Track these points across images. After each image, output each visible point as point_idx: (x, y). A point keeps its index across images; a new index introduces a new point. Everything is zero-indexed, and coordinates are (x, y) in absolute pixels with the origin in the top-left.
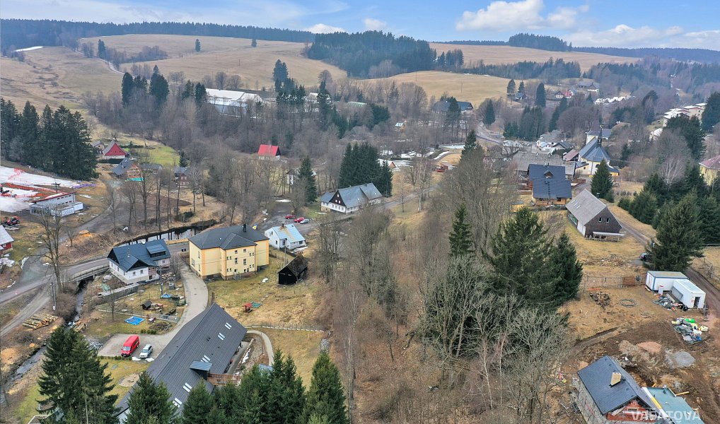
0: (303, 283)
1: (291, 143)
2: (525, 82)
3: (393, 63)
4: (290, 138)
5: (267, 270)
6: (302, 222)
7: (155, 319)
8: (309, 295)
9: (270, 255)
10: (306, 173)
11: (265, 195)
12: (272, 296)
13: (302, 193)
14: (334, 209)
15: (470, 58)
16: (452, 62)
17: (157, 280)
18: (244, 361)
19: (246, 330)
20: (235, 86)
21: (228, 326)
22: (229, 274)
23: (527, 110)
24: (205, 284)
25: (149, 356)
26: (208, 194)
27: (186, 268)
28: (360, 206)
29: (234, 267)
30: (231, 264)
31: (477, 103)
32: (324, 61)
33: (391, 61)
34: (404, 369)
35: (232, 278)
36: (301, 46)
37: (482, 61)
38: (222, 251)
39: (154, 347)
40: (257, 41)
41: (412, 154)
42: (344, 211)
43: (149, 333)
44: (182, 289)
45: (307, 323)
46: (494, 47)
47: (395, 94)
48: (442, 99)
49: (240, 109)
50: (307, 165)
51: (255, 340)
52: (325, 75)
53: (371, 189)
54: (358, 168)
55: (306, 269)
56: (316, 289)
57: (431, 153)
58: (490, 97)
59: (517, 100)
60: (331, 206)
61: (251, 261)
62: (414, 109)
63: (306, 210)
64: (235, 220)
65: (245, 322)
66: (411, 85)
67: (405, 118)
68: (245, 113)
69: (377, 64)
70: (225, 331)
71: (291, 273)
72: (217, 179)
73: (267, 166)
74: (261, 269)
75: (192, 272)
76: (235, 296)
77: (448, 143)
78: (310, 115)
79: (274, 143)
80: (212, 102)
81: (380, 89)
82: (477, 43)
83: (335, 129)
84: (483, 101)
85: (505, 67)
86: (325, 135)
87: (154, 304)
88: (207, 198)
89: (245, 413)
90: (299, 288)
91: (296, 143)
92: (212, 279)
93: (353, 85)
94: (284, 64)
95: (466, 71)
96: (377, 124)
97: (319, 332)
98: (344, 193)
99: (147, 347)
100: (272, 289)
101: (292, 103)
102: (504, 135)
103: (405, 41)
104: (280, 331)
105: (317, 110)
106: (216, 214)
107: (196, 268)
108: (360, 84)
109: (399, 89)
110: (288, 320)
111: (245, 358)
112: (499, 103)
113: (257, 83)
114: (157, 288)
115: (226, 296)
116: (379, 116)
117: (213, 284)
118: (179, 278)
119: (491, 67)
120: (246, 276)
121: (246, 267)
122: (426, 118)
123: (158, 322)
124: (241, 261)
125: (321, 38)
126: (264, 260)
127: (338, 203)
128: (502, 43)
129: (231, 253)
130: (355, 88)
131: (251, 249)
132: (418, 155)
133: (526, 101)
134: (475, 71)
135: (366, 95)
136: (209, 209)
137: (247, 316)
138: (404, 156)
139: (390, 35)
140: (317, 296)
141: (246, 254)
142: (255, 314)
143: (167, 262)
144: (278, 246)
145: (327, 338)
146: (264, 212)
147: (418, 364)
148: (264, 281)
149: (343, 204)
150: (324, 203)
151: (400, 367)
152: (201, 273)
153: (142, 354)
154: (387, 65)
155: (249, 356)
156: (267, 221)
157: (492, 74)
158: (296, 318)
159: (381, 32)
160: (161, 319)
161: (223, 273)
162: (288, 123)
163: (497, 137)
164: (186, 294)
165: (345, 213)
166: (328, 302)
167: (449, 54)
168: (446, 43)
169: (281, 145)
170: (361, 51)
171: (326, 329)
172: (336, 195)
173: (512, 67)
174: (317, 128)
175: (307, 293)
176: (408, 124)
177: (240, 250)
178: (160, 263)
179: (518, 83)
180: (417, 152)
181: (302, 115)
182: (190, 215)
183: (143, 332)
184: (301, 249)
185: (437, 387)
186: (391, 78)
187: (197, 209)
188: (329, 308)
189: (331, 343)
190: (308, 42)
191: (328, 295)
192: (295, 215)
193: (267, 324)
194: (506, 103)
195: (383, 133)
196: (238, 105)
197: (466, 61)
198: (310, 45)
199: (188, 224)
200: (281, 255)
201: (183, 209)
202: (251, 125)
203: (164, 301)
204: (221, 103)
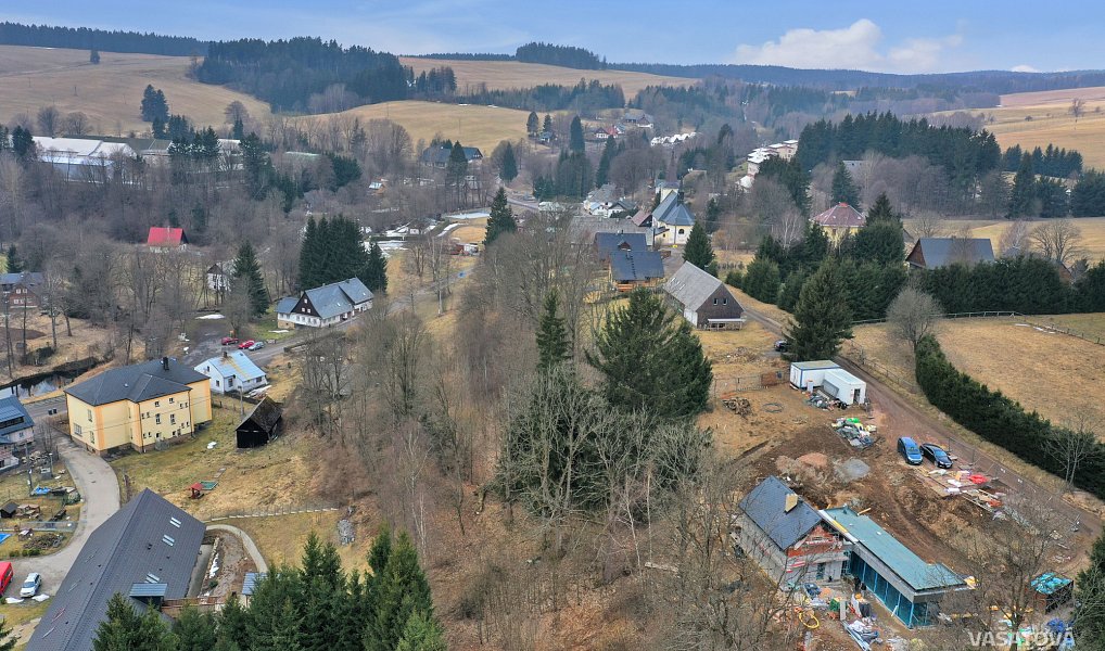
0: (280, 442)
1: (203, 222)
2: (552, 115)
3: (346, 89)
4: (201, 215)
5: (211, 428)
6: (251, 348)
7: (31, 531)
8: (296, 458)
9: (214, 406)
10: (247, 267)
11: (178, 310)
12: (231, 469)
13: (244, 302)
14: (301, 322)
15: (466, 79)
16: (437, 85)
17: (17, 466)
18: (212, 574)
19: (205, 525)
20: (77, 130)
21: (175, 522)
22: (148, 441)
23: (564, 157)
24: (107, 465)
25: (37, 592)
26: (73, 315)
27: (65, 441)
28: (342, 315)
29: (155, 429)
30: (149, 425)
31: (488, 148)
32: (228, 87)
33: (343, 87)
34: (483, 544)
35: (152, 449)
36: (186, 61)
37: (483, 85)
38: (131, 405)
39: (43, 576)
40: (101, 54)
41: (403, 230)
42: (317, 325)
43: (25, 555)
44: (66, 477)
45: (305, 500)
46: (495, 63)
47: (359, 138)
48: (435, 143)
49: (101, 170)
50: (247, 254)
51: (221, 540)
52: (235, 111)
53: (356, 288)
54: (329, 255)
55: (280, 419)
56: (305, 449)
57: (432, 227)
58: (505, 139)
59: (543, 143)
60: (294, 319)
61: (183, 416)
62: (393, 160)
63: (253, 328)
64: (135, 355)
65: (198, 512)
66: (386, 122)
67: (382, 174)
68: (110, 176)
69: (321, 91)
70: (172, 531)
71: (257, 427)
72: (88, 290)
73: (175, 262)
74: (200, 428)
75: (77, 446)
76: (165, 475)
77: (454, 211)
78: (230, 176)
79: (175, 224)
80: (46, 159)
81: (336, 130)
82: (468, 57)
83: (277, 196)
84: (497, 144)
85: (518, 94)
86: (260, 207)
87: (23, 507)
88: (73, 322)
89: (275, 639)
90: (275, 449)
91: (211, 223)
92: (117, 455)
93: (289, 125)
94: (159, 91)
95: (461, 100)
96: (342, 185)
97: (330, 512)
98: (314, 295)
99: (31, 578)
100: (228, 456)
101: (198, 156)
102: (534, 194)
103: (360, 55)
104: (263, 519)
105: (240, 167)
106: (95, 347)
107: (86, 439)
108: (300, 123)
109: (366, 130)
110: (272, 500)
111: (213, 570)
112: (519, 148)
113: (119, 125)
114: (18, 480)
115: (149, 479)
116: (344, 173)
117: (122, 461)
118: (57, 460)
119: (497, 93)
120: (177, 442)
121: (175, 428)
122: (415, 173)
123: (38, 535)
124: (165, 419)
125: (216, 49)
126: (204, 414)
127: (306, 313)
128: (505, 58)
129: (148, 406)
130: (291, 130)
131: (181, 397)
132: (412, 231)
133: (556, 144)
134: (474, 100)
135: (313, 140)
136: (81, 340)
137: (198, 504)
138: (390, 233)
139: (334, 44)
140: (311, 458)
141: (176, 405)
142: (211, 498)
143: (28, 435)
144: (221, 389)
145: (347, 517)
146: (182, 337)
147: (503, 531)
148: (210, 446)
149: (315, 314)
150: (282, 314)
151: (476, 541)
152: (96, 446)
153: (24, 591)
154: (337, 91)
155: (219, 564)
156: (189, 351)
157: (500, 104)
158: (285, 498)
159: (319, 40)
160: (41, 530)
161: (137, 442)
162: (195, 190)
163: (524, 199)
164: (77, 482)
165: (320, 328)
166: (333, 464)
167: (433, 74)
168: (421, 57)
169: (188, 225)
170: (289, 70)
171: (341, 505)
172: (301, 300)
173: (528, 92)
174: (246, 195)
175: (291, 456)
176: (389, 184)
177: (164, 401)
178: (16, 438)
179: (541, 116)
180: (410, 227)
181: (218, 176)
182: (47, 353)
183: (13, 555)
184: (261, 390)
185: (539, 558)
186: (345, 112)
187: (60, 342)
188: (338, 472)
189: (356, 523)
190: (195, 55)
191: (330, 454)
192: (239, 340)
193: (237, 512)
194: (529, 148)
195: (353, 201)
196: (96, 163)
197: (460, 85)
198: (201, 60)
199: (46, 369)
200: (230, 402)
201: (34, 345)
202: (127, 197)
203: (40, 500)
204: (65, 160)
